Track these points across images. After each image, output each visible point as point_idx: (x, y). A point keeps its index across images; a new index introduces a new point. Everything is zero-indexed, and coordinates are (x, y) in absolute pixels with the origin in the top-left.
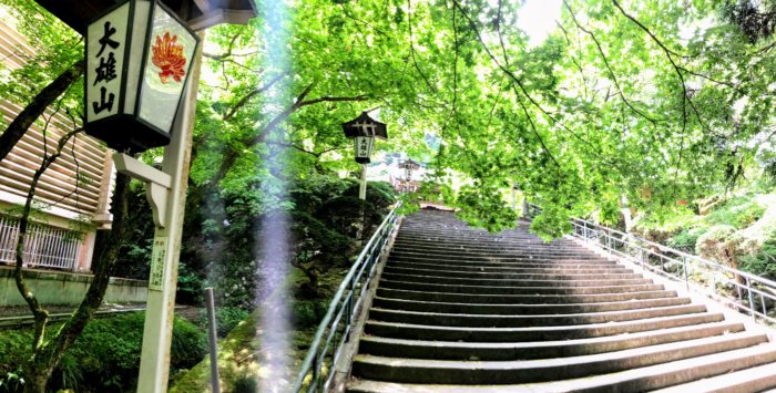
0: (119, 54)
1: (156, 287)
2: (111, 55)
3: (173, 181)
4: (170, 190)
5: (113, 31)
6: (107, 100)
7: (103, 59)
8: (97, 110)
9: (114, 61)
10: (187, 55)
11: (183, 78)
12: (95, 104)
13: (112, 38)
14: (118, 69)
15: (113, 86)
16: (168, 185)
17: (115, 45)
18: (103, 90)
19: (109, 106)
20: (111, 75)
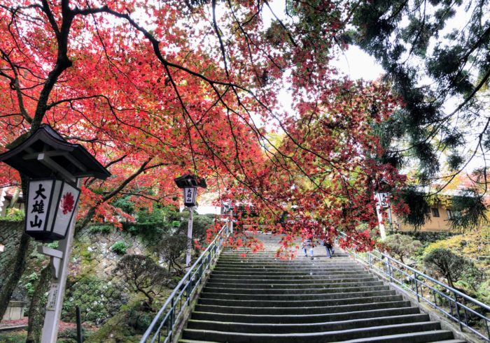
0: (46, 202)
1: (51, 309)
2: (42, 201)
3: (64, 255)
4: (62, 260)
5: (44, 190)
6: (38, 222)
7: (37, 202)
8: (32, 226)
9: (43, 205)
10: (75, 199)
11: (72, 210)
12: (31, 222)
13: (43, 193)
14: (45, 209)
15: (42, 217)
16: (61, 256)
17: (44, 197)
18: (36, 217)
19: (39, 225)
20: (41, 211)
